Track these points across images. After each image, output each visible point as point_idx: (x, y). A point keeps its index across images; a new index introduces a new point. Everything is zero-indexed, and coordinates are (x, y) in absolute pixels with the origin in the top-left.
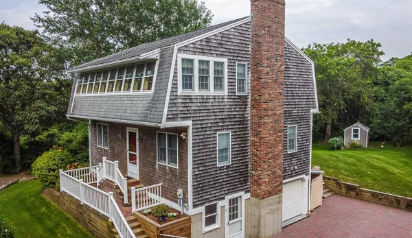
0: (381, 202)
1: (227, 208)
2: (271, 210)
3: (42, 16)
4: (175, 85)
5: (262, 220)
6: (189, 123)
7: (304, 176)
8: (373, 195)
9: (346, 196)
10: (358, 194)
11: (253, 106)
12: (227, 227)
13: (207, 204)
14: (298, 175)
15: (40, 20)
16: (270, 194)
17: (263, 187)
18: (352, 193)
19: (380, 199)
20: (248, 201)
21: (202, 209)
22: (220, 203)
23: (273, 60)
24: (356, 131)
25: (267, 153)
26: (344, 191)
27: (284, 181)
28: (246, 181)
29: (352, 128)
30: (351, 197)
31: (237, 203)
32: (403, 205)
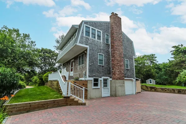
0: (166, 92)
1: (103, 81)
2: (120, 85)
3: (56, 46)
4: (83, 33)
5: (117, 88)
6: (88, 47)
7: (132, 79)
8: (162, 89)
9: (150, 91)
10: (155, 90)
11: (112, 48)
12: (103, 89)
13: (94, 78)
14: (130, 78)
15: (55, 47)
16: (120, 79)
17: (116, 75)
18: (153, 90)
19: (165, 91)
20: (111, 81)
21: (92, 79)
22: (100, 79)
23: (118, 34)
24: (150, 81)
25: (118, 63)
26: (149, 89)
27: (125, 78)
28: (110, 74)
29: (149, 80)
30: (153, 91)
31: (107, 81)
32: (176, 92)
